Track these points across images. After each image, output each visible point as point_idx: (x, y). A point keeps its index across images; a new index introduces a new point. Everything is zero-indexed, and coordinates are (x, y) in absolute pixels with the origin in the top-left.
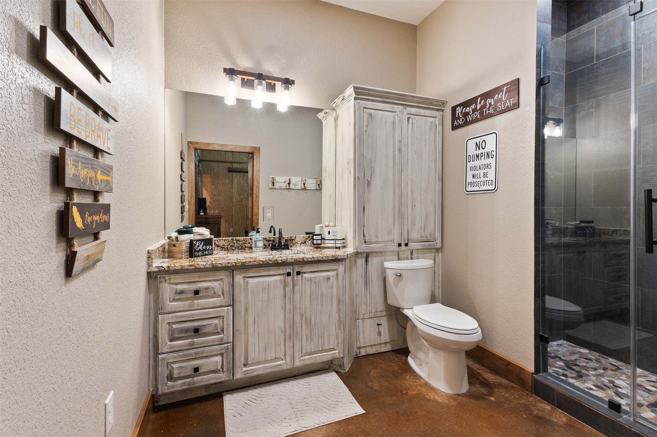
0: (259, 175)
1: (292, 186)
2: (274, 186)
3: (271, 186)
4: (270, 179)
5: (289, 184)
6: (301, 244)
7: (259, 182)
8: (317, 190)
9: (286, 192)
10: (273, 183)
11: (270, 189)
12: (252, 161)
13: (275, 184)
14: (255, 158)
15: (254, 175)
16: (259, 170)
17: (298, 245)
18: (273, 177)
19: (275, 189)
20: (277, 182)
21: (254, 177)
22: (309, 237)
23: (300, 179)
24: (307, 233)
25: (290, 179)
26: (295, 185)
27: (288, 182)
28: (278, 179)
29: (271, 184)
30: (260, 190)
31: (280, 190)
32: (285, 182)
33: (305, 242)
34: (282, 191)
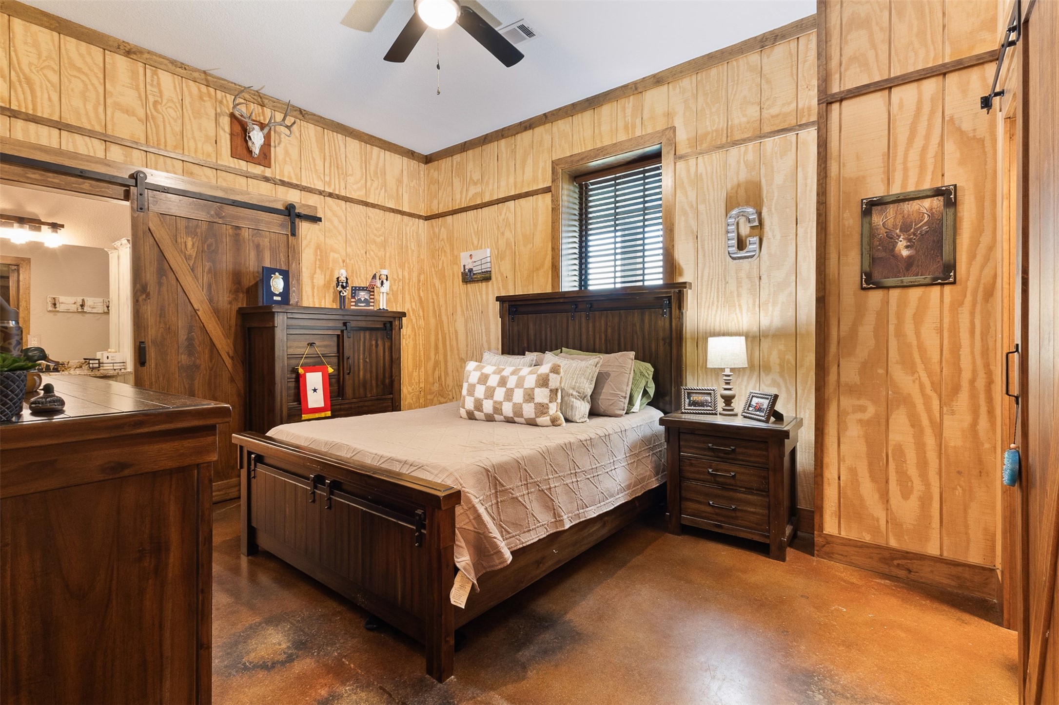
0: (29, 293)
1: (86, 309)
2: (56, 308)
3: (50, 308)
4: (49, 300)
5: (82, 306)
6: (75, 368)
7: (30, 302)
8: (104, 313)
9: (80, 316)
10: (55, 304)
11: (50, 311)
12: (16, 274)
13: (57, 306)
14: (21, 272)
15: (20, 294)
16: (29, 287)
17: (72, 370)
18: (54, 296)
19: (58, 311)
20: (62, 303)
21: (20, 297)
22: (86, 362)
23: (101, 300)
24: (85, 359)
25: (83, 300)
26: (93, 308)
27: (81, 304)
28: (62, 299)
29: (50, 305)
30: (31, 312)
31: (66, 314)
32: (75, 303)
33: (81, 367)
34: (71, 315)
